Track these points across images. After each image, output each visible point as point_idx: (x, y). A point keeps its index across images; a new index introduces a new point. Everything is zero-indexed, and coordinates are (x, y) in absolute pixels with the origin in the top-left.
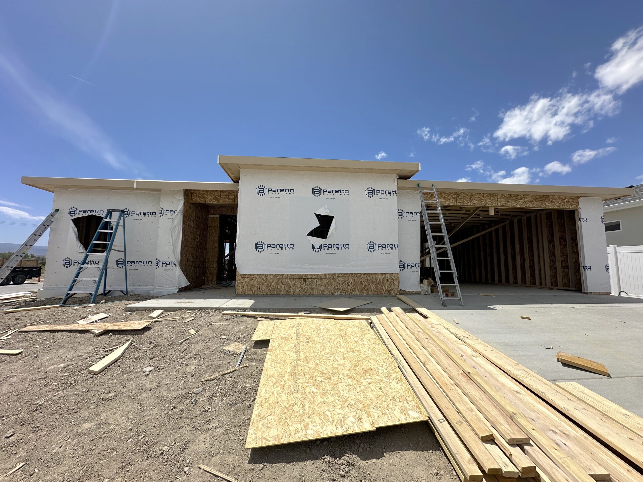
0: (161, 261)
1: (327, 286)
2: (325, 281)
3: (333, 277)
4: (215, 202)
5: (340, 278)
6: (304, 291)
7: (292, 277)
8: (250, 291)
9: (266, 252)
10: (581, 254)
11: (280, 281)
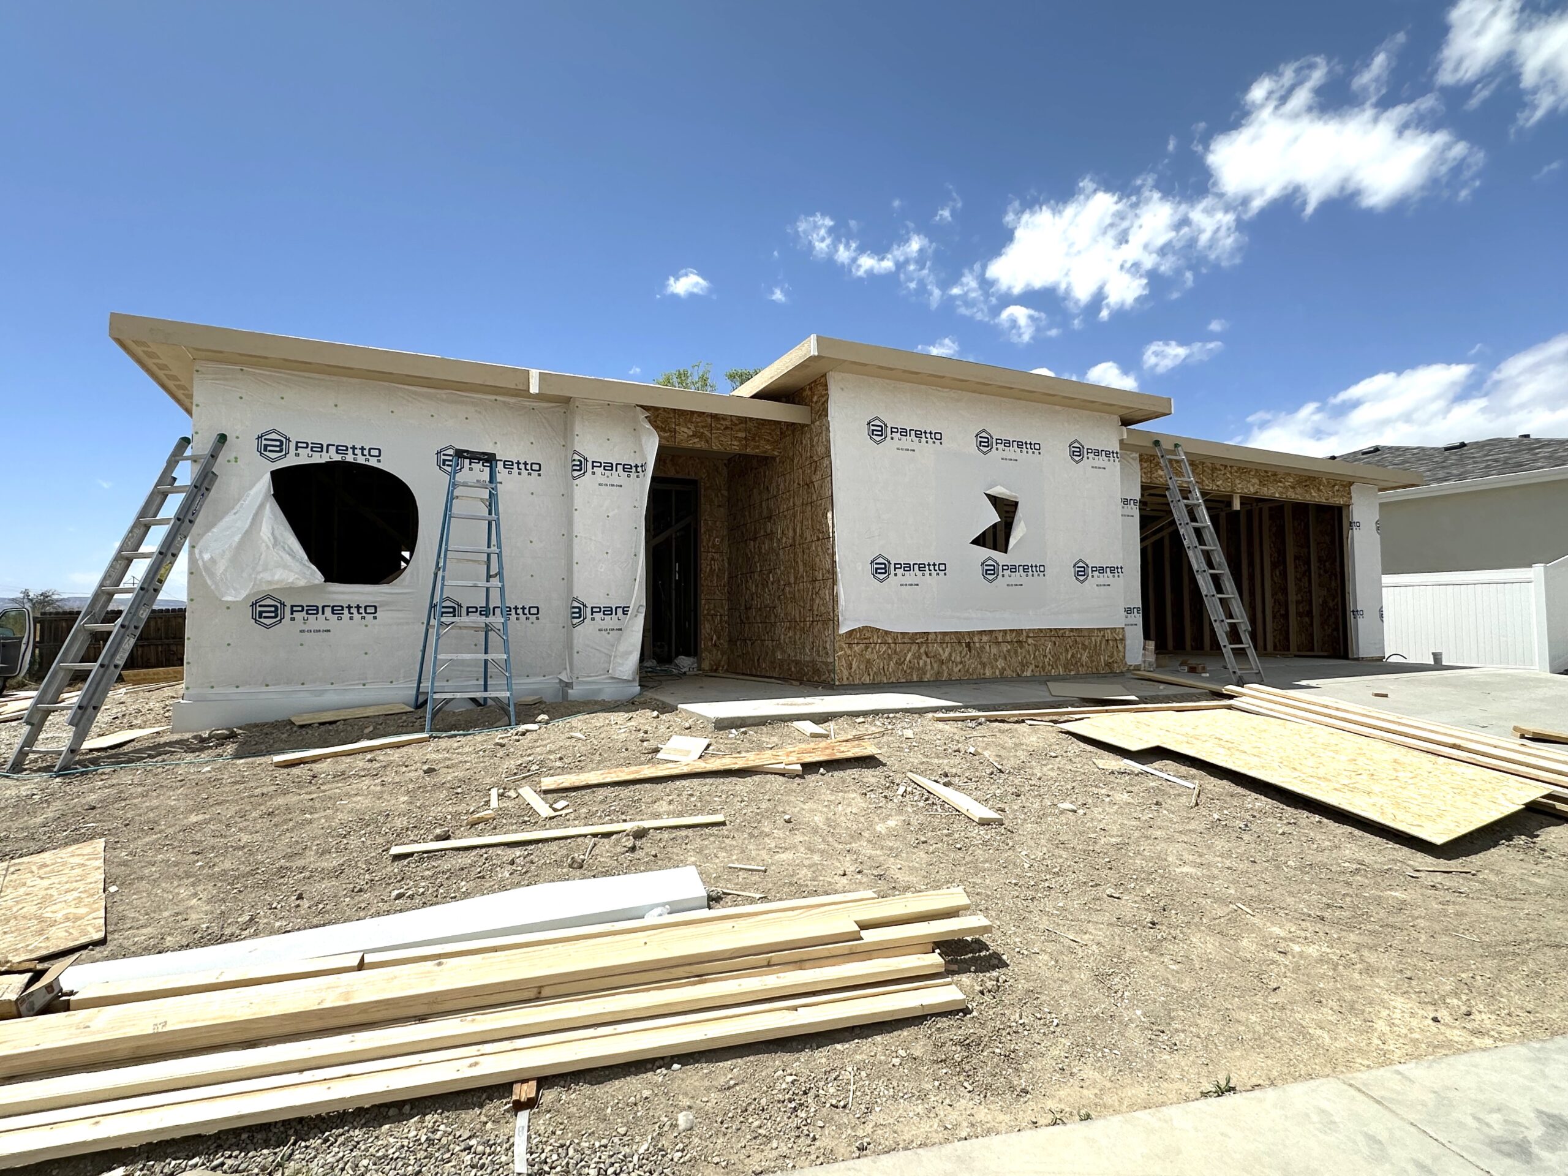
0: (589, 606)
1: (1008, 658)
2: (1005, 648)
3: (1017, 638)
4: (698, 444)
5: (1030, 641)
6: (968, 671)
7: (944, 637)
8: (866, 675)
9: (895, 580)
10: (1349, 588)
11: (922, 650)
